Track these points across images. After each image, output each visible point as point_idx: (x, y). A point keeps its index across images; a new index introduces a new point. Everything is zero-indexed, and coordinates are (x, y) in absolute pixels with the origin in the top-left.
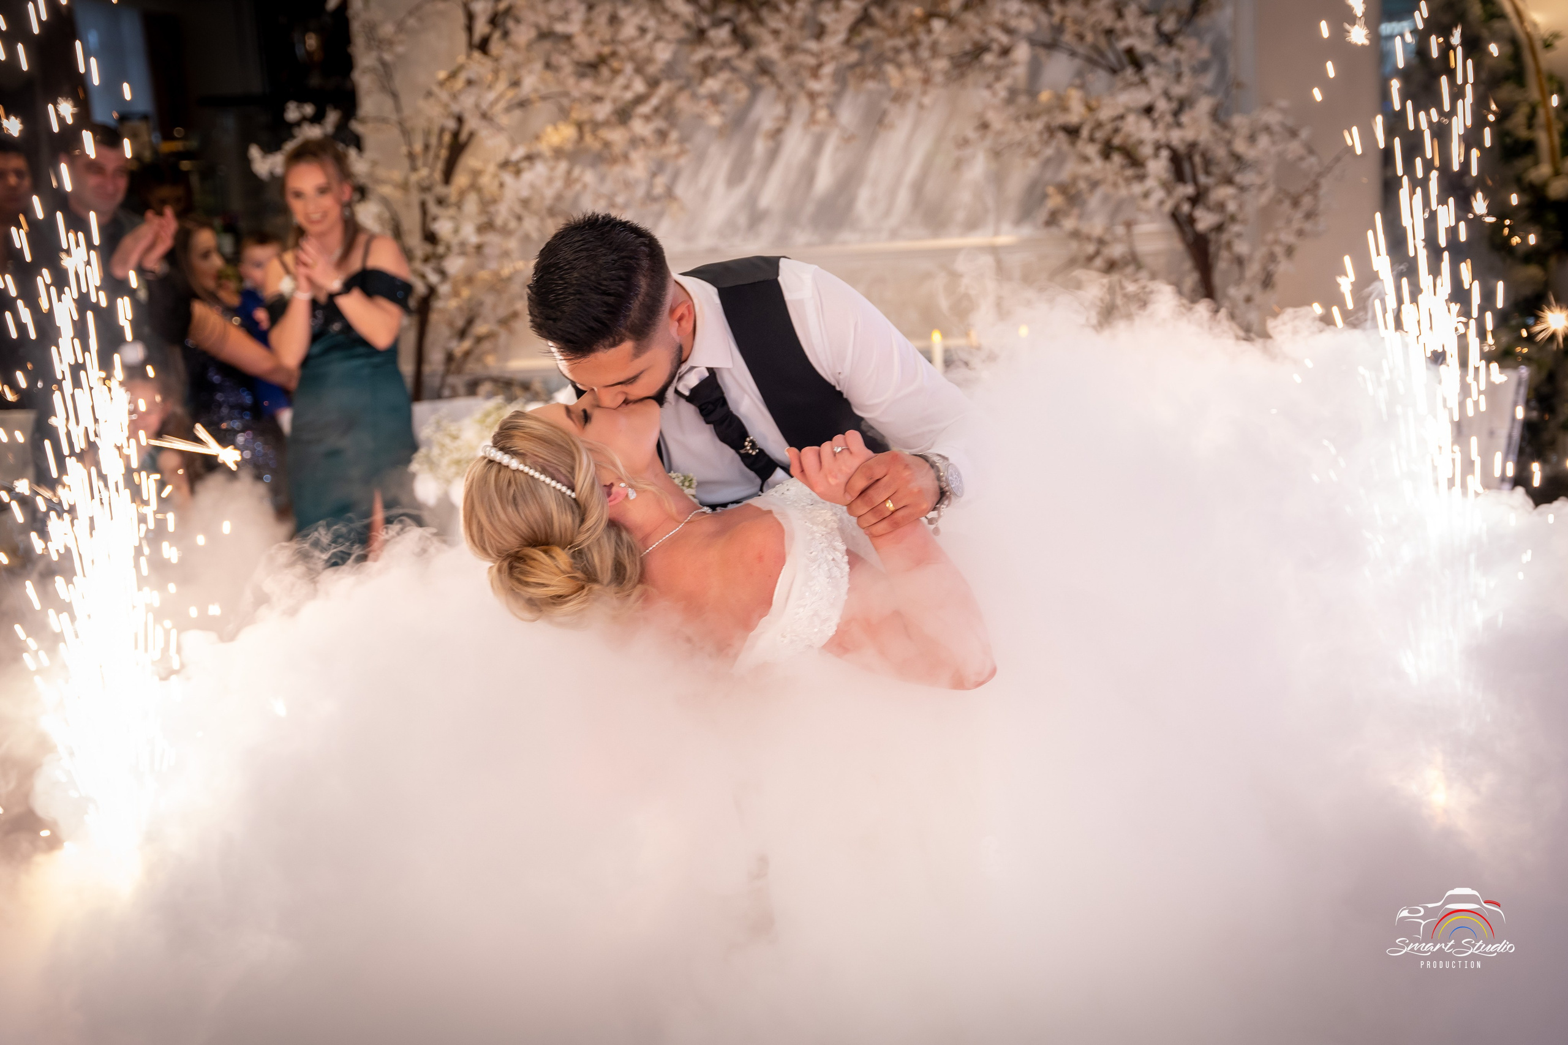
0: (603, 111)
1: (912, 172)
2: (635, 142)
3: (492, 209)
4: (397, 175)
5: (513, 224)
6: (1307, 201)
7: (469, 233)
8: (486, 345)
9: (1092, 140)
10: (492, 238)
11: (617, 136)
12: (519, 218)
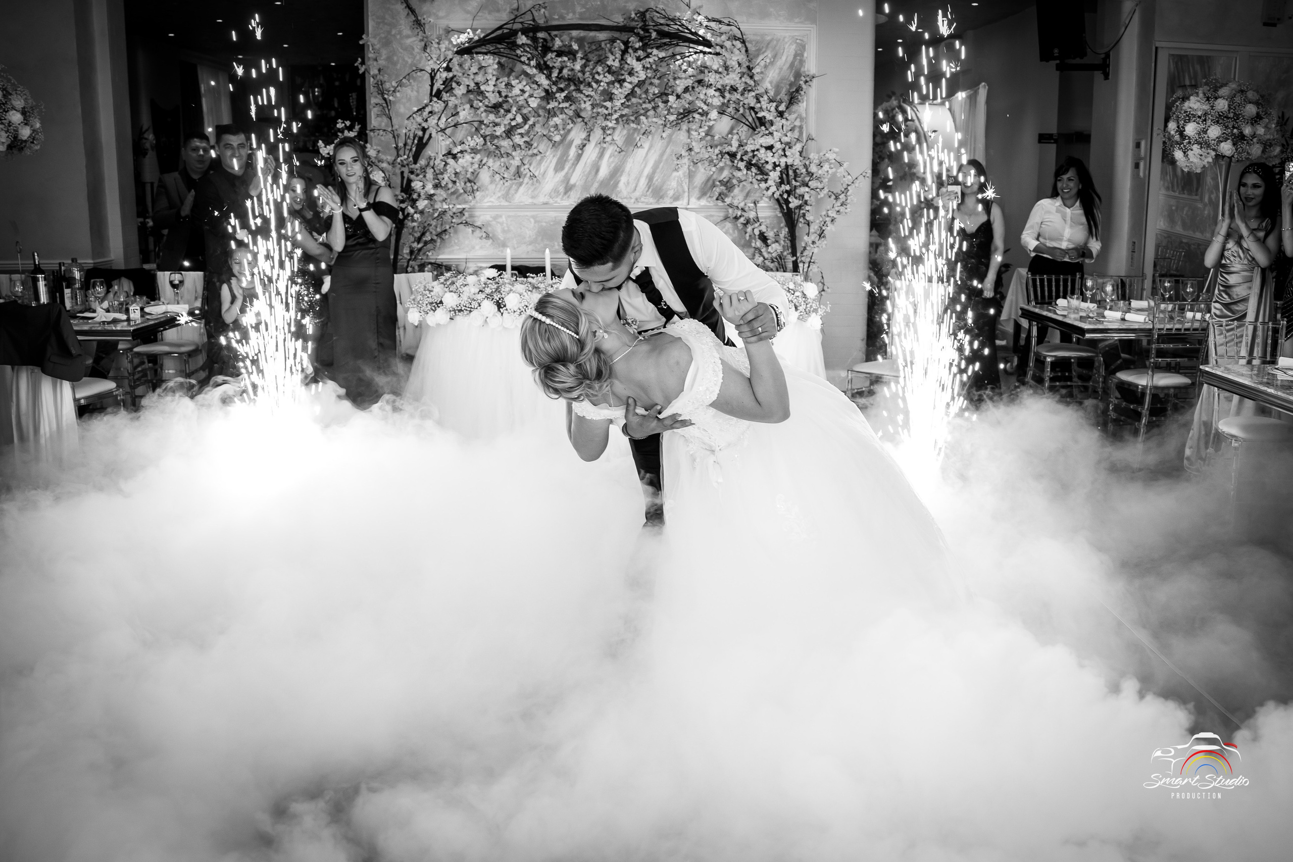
0: (500, 131)
1: (648, 170)
2: (515, 147)
3: (440, 177)
4: (390, 158)
5: (450, 185)
6: (842, 197)
7: (429, 188)
8: (429, 246)
9: (742, 160)
10: (439, 191)
11: (505, 144)
12: (454, 182)
